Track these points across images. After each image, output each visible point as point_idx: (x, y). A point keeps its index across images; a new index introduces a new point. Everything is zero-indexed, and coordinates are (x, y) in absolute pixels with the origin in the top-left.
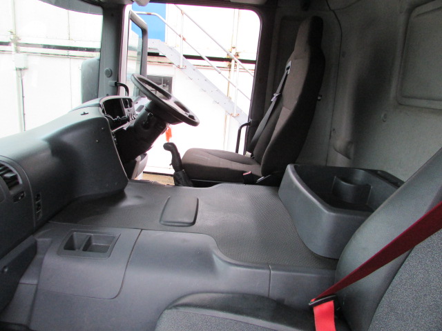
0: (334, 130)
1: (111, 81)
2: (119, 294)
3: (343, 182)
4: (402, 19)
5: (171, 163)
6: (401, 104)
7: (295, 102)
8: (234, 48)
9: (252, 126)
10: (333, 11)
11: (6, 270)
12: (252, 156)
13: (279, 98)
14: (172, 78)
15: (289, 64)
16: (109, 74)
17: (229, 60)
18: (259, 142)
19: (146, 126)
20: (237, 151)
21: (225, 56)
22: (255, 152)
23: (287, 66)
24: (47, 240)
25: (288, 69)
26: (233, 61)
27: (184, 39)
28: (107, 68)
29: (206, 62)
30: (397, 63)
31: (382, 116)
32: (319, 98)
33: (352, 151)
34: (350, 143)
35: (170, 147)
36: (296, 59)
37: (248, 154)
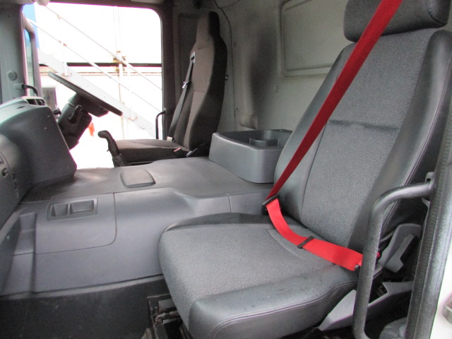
0: (237, 109)
1: (17, 84)
2: (115, 238)
3: (258, 141)
4: (276, 12)
5: (107, 149)
6: (286, 77)
7: (208, 83)
8: (119, 52)
9: (168, 114)
10: (221, 9)
11: (8, 237)
12: (173, 140)
13: (189, 85)
14: (54, 88)
15: (193, 54)
16: (14, 77)
17: (116, 65)
18: (178, 127)
19: (73, 121)
20: (157, 137)
21: (111, 61)
22: (175, 136)
23: (191, 57)
24: (31, 214)
25: (193, 58)
26: (121, 66)
27: (65, 45)
28: (10, 71)
29: (96, 69)
30: (279, 46)
31: (275, 88)
32: (226, 78)
33: (256, 122)
34: (253, 116)
35: (105, 135)
36: (199, 49)
37: (169, 139)
